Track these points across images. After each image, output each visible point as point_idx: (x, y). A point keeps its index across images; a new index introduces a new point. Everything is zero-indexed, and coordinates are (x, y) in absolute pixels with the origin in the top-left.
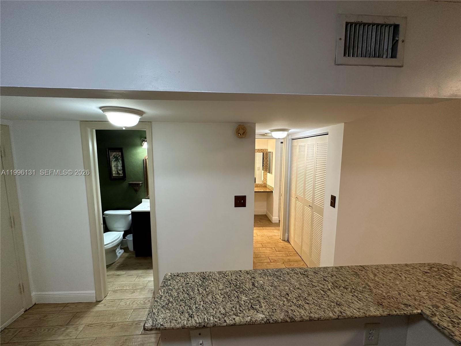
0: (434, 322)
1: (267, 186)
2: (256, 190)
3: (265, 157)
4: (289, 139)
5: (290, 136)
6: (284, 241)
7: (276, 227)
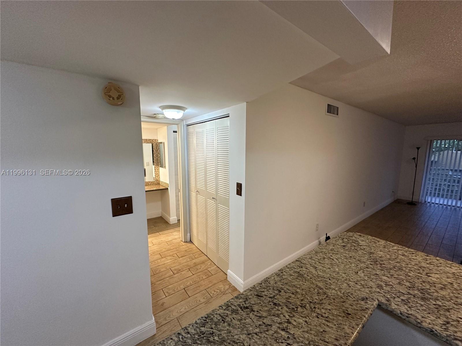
0: (396, 312)
1: (160, 183)
2: (147, 188)
3: (155, 148)
4: (184, 125)
5: (184, 121)
6: (186, 242)
7: (176, 228)
